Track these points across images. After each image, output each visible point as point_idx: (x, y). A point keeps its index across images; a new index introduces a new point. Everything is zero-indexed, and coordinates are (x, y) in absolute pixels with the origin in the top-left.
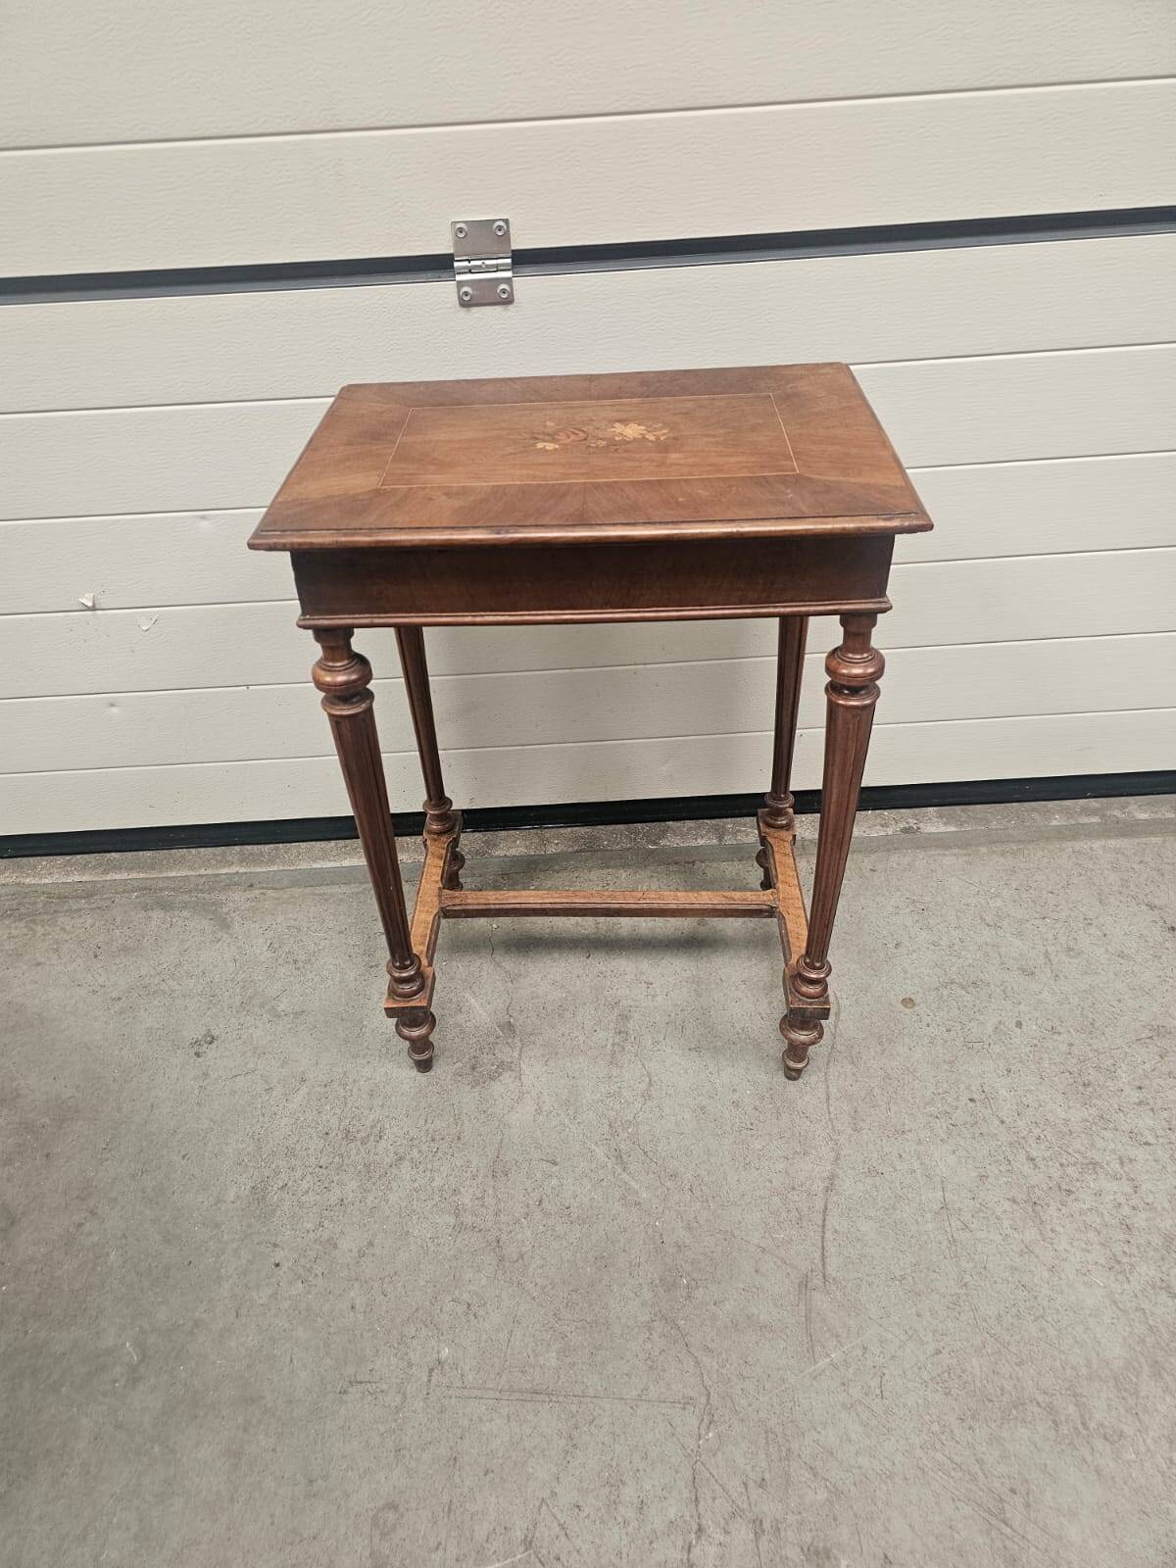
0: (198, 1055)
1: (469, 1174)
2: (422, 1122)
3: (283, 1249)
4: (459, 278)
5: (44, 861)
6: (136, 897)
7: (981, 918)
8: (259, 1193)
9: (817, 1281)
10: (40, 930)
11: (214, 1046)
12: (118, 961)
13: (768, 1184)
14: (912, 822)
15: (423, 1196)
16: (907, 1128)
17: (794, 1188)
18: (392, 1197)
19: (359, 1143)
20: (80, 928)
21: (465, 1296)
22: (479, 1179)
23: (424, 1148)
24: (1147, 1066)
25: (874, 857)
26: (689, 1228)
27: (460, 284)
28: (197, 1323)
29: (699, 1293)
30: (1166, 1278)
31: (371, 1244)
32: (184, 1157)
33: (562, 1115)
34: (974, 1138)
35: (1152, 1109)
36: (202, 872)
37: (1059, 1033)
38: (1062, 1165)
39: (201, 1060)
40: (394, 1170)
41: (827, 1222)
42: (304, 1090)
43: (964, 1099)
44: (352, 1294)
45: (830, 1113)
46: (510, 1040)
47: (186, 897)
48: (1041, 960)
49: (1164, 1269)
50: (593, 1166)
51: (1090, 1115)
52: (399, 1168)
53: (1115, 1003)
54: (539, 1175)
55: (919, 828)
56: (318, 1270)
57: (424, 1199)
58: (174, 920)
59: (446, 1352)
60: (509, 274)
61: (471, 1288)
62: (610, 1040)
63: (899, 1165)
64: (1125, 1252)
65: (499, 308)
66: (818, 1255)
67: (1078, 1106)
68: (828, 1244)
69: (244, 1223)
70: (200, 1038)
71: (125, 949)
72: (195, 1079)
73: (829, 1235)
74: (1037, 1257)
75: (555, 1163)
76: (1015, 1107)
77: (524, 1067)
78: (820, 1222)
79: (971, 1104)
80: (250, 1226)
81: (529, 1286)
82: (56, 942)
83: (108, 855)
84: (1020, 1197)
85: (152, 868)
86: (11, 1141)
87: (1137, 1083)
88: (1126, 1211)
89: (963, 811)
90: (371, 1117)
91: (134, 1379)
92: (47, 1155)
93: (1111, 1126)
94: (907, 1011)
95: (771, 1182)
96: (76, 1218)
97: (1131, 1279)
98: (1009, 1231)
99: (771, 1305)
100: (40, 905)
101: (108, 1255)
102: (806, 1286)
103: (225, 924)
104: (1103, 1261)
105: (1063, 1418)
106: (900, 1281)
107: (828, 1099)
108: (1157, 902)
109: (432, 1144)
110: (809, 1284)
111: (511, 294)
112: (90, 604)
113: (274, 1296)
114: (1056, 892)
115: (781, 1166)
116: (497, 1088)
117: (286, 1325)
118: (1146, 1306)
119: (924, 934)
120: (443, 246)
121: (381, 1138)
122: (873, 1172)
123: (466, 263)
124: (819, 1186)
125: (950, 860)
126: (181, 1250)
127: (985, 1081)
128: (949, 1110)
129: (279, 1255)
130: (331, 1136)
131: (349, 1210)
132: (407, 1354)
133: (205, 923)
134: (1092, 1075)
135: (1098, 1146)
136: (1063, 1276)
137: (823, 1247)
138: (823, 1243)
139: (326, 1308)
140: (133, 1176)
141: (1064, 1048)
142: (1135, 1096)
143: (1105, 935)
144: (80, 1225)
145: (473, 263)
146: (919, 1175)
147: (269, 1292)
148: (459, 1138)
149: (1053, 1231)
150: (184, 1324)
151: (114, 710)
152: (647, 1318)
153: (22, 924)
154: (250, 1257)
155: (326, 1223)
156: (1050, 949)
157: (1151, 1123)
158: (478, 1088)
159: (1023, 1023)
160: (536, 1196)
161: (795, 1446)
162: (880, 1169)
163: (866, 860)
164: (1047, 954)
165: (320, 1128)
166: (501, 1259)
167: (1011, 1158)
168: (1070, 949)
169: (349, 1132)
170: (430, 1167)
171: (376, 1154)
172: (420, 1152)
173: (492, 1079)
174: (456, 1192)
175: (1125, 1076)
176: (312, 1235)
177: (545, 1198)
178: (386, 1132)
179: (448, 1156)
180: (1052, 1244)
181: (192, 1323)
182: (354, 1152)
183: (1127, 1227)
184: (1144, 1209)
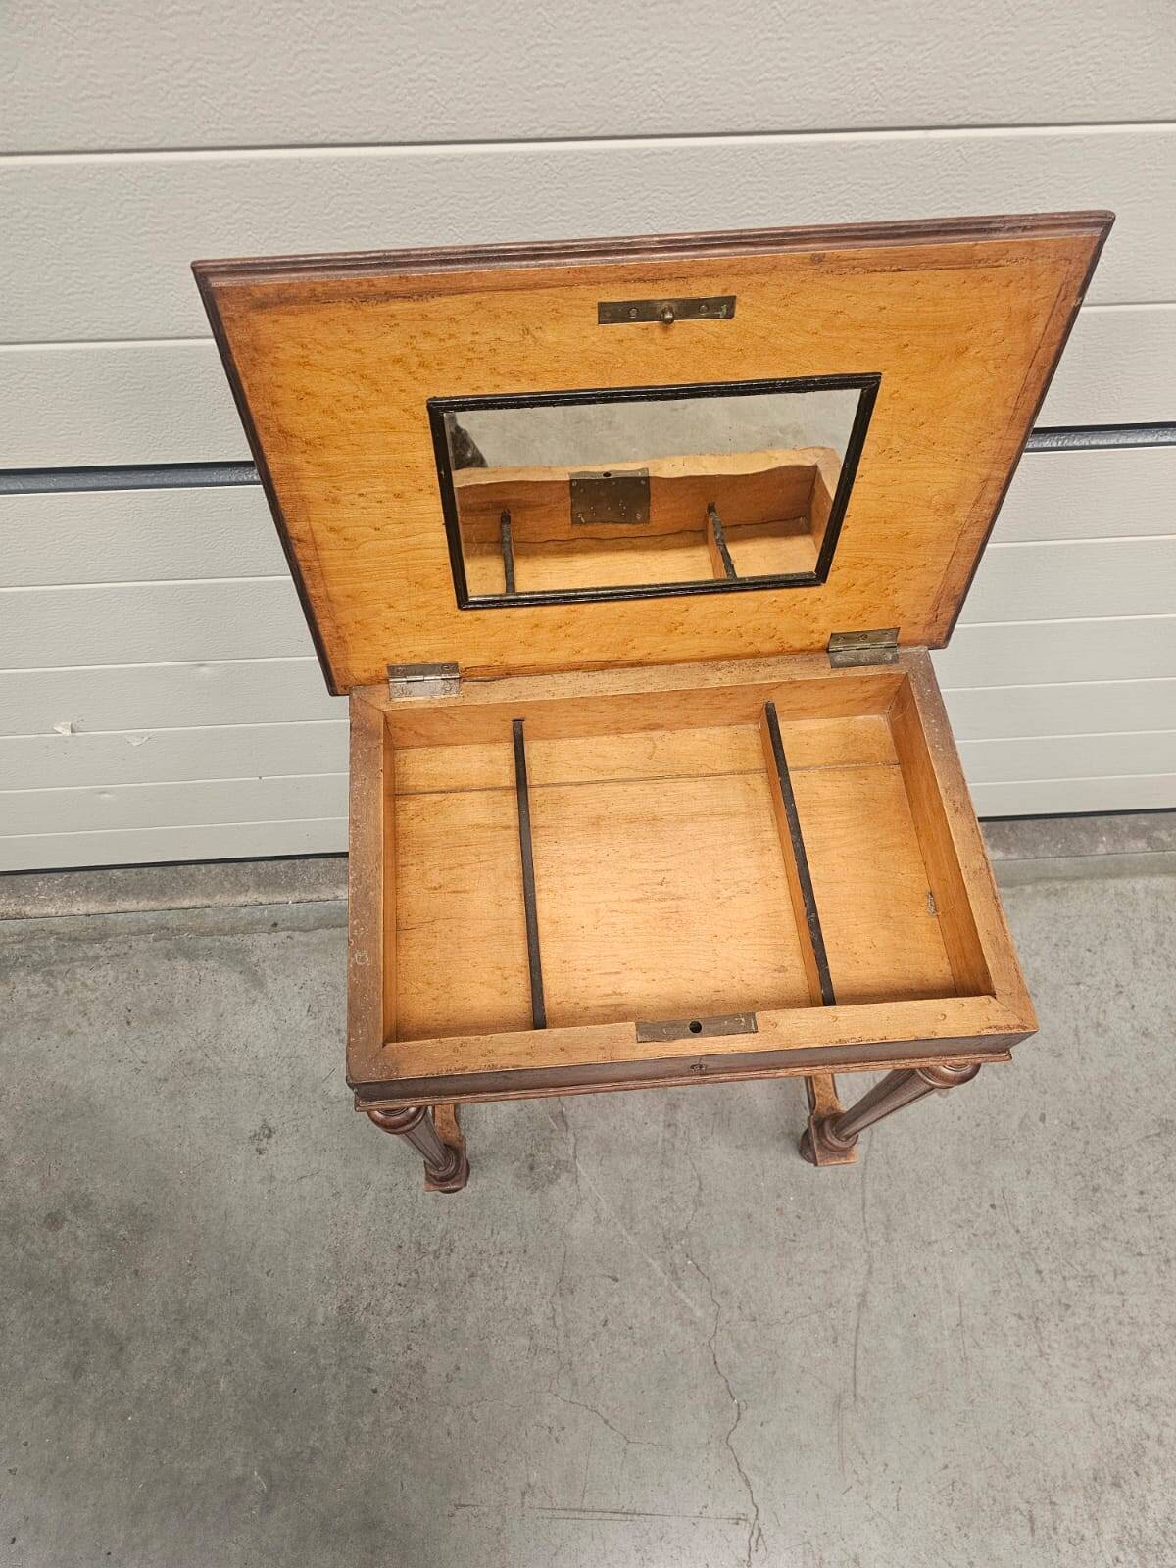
0: (260, 1152)
1: (538, 1292)
2: (488, 1233)
3: (377, 1374)
6: (154, 941)
8: (346, 1314)
9: (848, 1400)
10: (60, 985)
11: (273, 1140)
12: (153, 1029)
13: (808, 1301)
16: (933, 1238)
17: (831, 1306)
18: (471, 1319)
19: (431, 1257)
20: (103, 983)
21: (547, 1421)
22: (548, 1297)
23: (493, 1262)
24: (1152, 1168)
26: (738, 1348)
28: (313, 1452)
29: (746, 1415)
30: (1136, 1393)
31: (457, 1368)
32: (268, 1273)
33: (620, 1225)
34: (991, 1249)
35: (1149, 1217)
37: (1078, 1129)
38: (1064, 1278)
39: (263, 1157)
40: (468, 1287)
41: (859, 1341)
42: (371, 1194)
43: (986, 1206)
44: (447, 1420)
45: (865, 1221)
46: (564, 1134)
47: (208, 941)
48: (1071, 1038)
49: (1136, 1383)
50: (651, 1282)
51: (1096, 1223)
52: (472, 1285)
53: (1132, 1093)
54: (602, 1292)
56: (413, 1395)
57: (500, 1318)
58: (202, 974)
59: (534, 1476)
61: (551, 1411)
62: (661, 1135)
63: (924, 1279)
64: (1106, 1368)
66: (850, 1374)
67: (1085, 1213)
68: (859, 1363)
69: (338, 1347)
70: (258, 1131)
71: (157, 1013)
72: (261, 1181)
73: (860, 1353)
74: (1033, 1373)
75: (616, 1280)
76: (1030, 1215)
77: (579, 1167)
78: (852, 1341)
79: (991, 1210)
80: (343, 1349)
81: (601, 1410)
82: (82, 1003)
84: (1025, 1313)
86: (96, 1256)
87: (1140, 1188)
88: (1113, 1325)
90: (440, 1227)
92: (136, 1272)
93: (1111, 1235)
95: (810, 1298)
97: (1108, 1393)
98: (1014, 1348)
99: (809, 1425)
101: (217, 1383)
103: (256, 981)
104: (1087, 1377)
105: (1039, 1525)
106: (918, 1399)
107: (864, 1206)
109: (501, 1258)
110: (841, 1405)
113: (377, 1421)
114: (1092, 949)
115: (820, 1281)
116: (555, 1192)
117: (393, 1452)
118: (1117, 1418)
121: (451, 1250)
124: (853, 1301)
126: (284, 1377)
127: (1007, 1184)
128: (972, 1218)
129: (376, 1380)
130: (405, 1248)
131: (432, 1333)
132: (501, 1478)
133: (235, 977)
134: (1102, 1178)
135: (1098, 1257)
136: (1053, 1392)
137: (855, 1366)
138: (855, 1361)
139: (425, 1433)
140: (223, 1296)
141: (1080, 1146)
142: (1136, 1201)
143: (1133, 1007)
144: (185, 1351)
146: (941, 1290)
147: (372, 1419)
148: (525, 1251)
149: (1049, 1347)
150: (302, 1452)
152: (704, 1439)
153: (38, 978)
154: (348, 1382)
155: (413, 1346)
156: (1081, 1024)
157: (1146, 1231)
158: (537, 1193)
159: (1047, 1117)
160: (601, 1315)
161: (826, 1555)
162: (907, 1283)
164: (1076, 1031)
165: (393, 1239)
166: (575, 1384)
167: (1021, 1271)
168: (1099, 1025)
169: (420, 1244)
170: (501, 1284)
171: (449, 1269)
172: (490, 1267)
173: (550, 1182)
174: (528, 1312)
175: (1130, 1180)
176: (401, 1359)
177: (609, 1317)
178: (456, 1244)
179: (517, 1272)
180: (1047, 1360)
181: (308, 1451)
182: (428, 1267)
183: (1112, 1341)
184: (1129, 1324)
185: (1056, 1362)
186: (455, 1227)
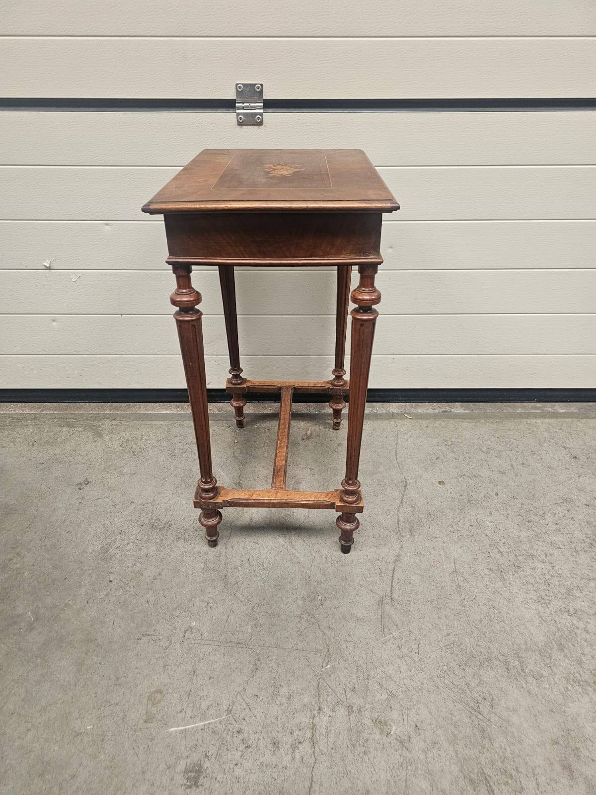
0: (80, 489)
3: (114, 574)
4: (237, 111)
5: (12, 405)
6: (57, 421)
7: (480, 449)
8: (105, 550)
9: (388, 600)
10: (6, 433)
11: (88, 486)
12: (44, 447)
14: (448, 408)
15: (189, 555)
16: (438, 536)
17: (379, 560)
18: (173, 555)
19: (158, 531)
20: (27, 433)
21: (206, 599)
23: (191, 534)
24: (561, 515)
25: (427, 421)
26: (324, 574)
27: (238, 114)
28: (67, 605)
29: (327, 603)
30: (567, 607)
31: (160, 574)
32: (68, 532)
34: (472, 542)
35: (562, 533)
36: (91, 413)
37: (517, 499)
38: (516, 555)
39: (81, 491)
40: (175, 543)
41: (395, 575)
42: (133, 506)
43: (467, 525)
44: (148, 596)
45: (399, 527)
47: (81, 423)
48: (509, 468)
49: (566, 603)
50: (277, 545)
51: (531, 534)
52: (178, 542)
53: (545, 488)
54: (249, 548)
55: (451, 411)
56: (131, 584)
58: (74, 432)
59: (194, 624)
60: (261, 111)
61: (210, 596)
63: (433, 552)
64: (546, 595)
65: (256, 127)
66: (389, 589)
67: (525, 530)
68: (395, 585)
69: (96, 562)
70: (82, 482)
71: (48, 443)
72: (77, 499)
73: (395, 581)
74: (502, 595)
75: (258, 543)
76: (493, 529)
78: (391, 575)
79: (471, 527)
80: (98, 564)
81: (240, 596)
82: (14, 438)
83: (44, 404)
84: (494, 568)
85: (66, 410)
87: (555, 522)
88: (548, 576)
89: (473, 405)
90: (166, 520)
91: (31, 627)
93: (541, 540)
94: (440, 486)
95: (367, 556)
96: (10, 556)
97: (549, 606)
98: (488, 583)
99: (364, 610)
100: (8, 422)
101: (23, 573)
102: (382, 602)
103: (99, 435)
104: (535, 598)
105: (512, 667)
106: (431, 602)
107: (399, 522)
108: (567, 446)
109: (196, 533)
110: (384, 602)
111: (262, 121)
112: (48, 266)
113: (108, 595)
114: (517, 439)
117: (113, 608)
118: (556, 619)
119: (451, 454)
120: (231, 95)
121: (169, 528)
122: (419, 554)
123: (241, 104)
124: (391, 559)
125: (465, 424)
126: (62, 573)
127: (478, 518)
128: (460, 529)
129: (112, 577)
130: (144, 527)
131: (150, 559)
132: (174, 623)
133: (90, 434)
134: (533, 517)
135: (535, 548)
136: (514, 604)
137: (392, 586)
138: (392, 584)
139: (134, 601)
140: (41, 539)
141: (519, 505)
142: (554, 527)
143: (541, 459)
144: (11, 559)
145: (245, 104)
146: (443, 557)
147: (105, 593)
149: (510, 584)
150: (59, 605)
151: (55, 323)
152: (299, 613)
154: (97, 577)
155: (138, 564)
156: (514, 463)
157: (562, 539)
159: (499, 494)
160: (247, 557)
161: (372, 674)
162: (423, 553)
163: (424, 423)
164: (512, 465)
165: (139, 523)
166: (226, 584)
167: (489, 551)
168: (524, 464)
169: (153, 525)
171: (166, 535)
175: (549, 519)
176: (130, 569)
177: (251, 558)
178: (173, 526)
180: (509, 589)
181: (64, 605)
183: (548, 584)
184: (557, 576)
185: (516, 589)
186: (174, 520)
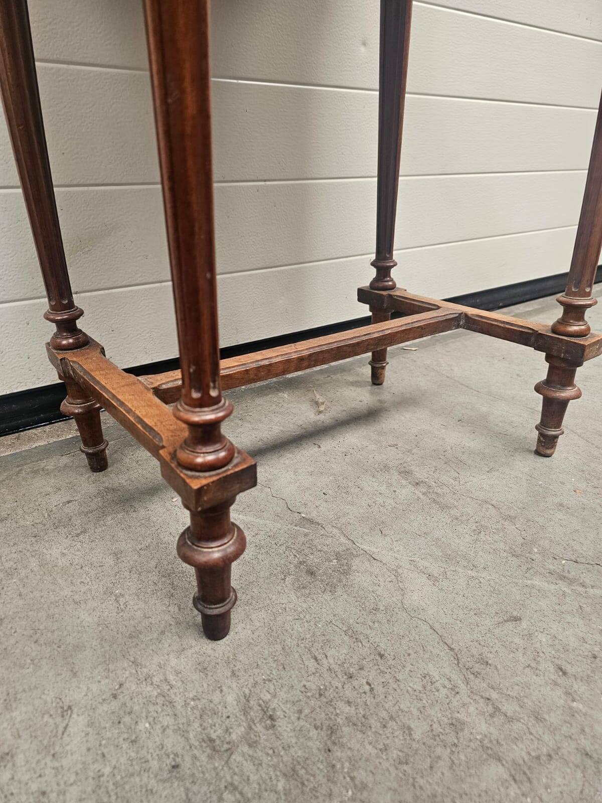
1: (444, 692)
2: (312, 664)
19: (246, 749)
22: (464, 689)
23: (349, 693)
33: (460, 570)
42: (78, 722)
46: (322, 532)
50: (554, 599)
52: (342, 746)
54: (519, 641)
57: (426, 765)
62: (417, 492)
75: (517, 619)
77: (366, 547)
90: (230, 699)
109: (355, 683)
116: (359, 580)
121: (271, 718)
130: (186, 764)
148: (381, 656)
158: (339, 591)
160: (548, 666)
165: (154, 764)
169: (212, 741)
170: (384, 714)
171: (287, 748)
172: (349, 703)
173: (346, 573)
174: (457, 726)
178: (273, 705)
179: (393, 685)
182: (248, 767)
186: (256, 684)
